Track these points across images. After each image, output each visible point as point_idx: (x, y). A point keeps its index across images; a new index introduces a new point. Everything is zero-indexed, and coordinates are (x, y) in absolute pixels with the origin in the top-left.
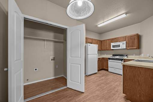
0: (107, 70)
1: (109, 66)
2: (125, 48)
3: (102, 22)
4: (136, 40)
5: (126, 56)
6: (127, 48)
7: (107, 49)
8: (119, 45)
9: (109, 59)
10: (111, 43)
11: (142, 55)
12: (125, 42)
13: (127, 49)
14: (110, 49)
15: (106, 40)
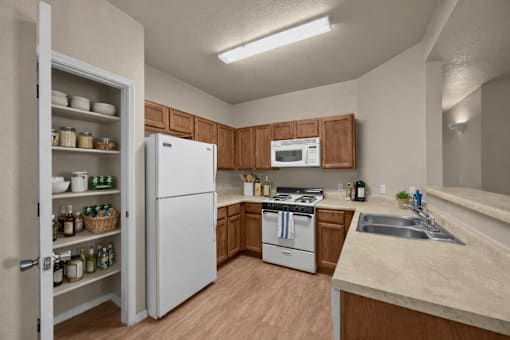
0: (259, 255)
1: (263, 241)
2: (317, 164)
3: (239, 42)
4: (350, 135)
5: (322, 192)
7: (258, 166)
8: (300, 152)
9: (265, 206)
10: (273, 143)
12: (318, 139)
13: (325, 168)
14: (267, 166)
15: (255, 128)
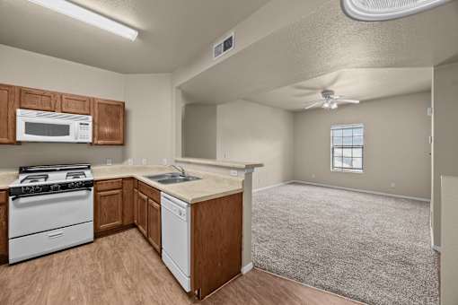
6: (96, 142)
11: (130, 162)
